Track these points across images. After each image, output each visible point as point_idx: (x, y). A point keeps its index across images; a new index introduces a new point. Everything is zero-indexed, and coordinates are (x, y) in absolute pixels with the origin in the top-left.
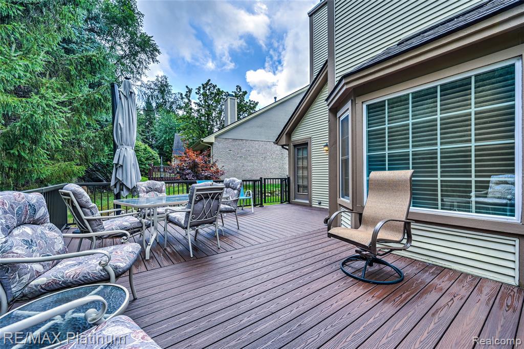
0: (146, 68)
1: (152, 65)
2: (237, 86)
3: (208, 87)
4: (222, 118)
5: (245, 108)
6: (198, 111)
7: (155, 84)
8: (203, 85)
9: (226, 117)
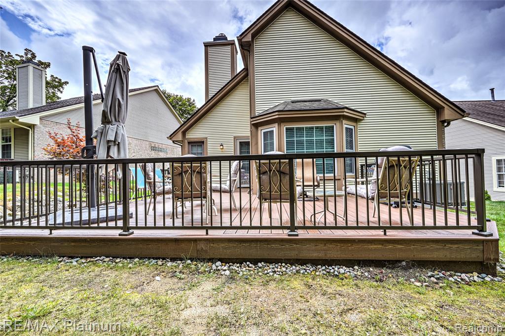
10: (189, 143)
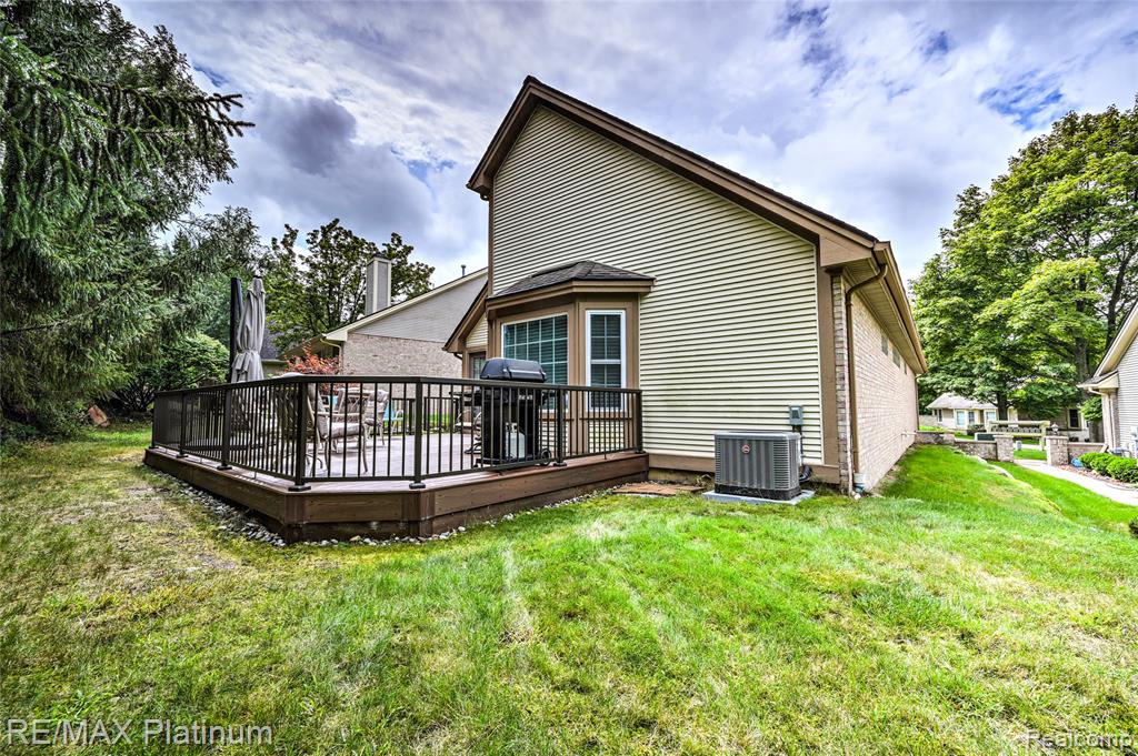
0: (202, 189)
1: (215, 185)
2: (393, 235)
3: (334, 233)
4: (359, 292)
5: (407, 277)
6: (310, 276)
7: (222, 221)
8: (323, 228)
9: (369, 288)
10: (471, 355)
